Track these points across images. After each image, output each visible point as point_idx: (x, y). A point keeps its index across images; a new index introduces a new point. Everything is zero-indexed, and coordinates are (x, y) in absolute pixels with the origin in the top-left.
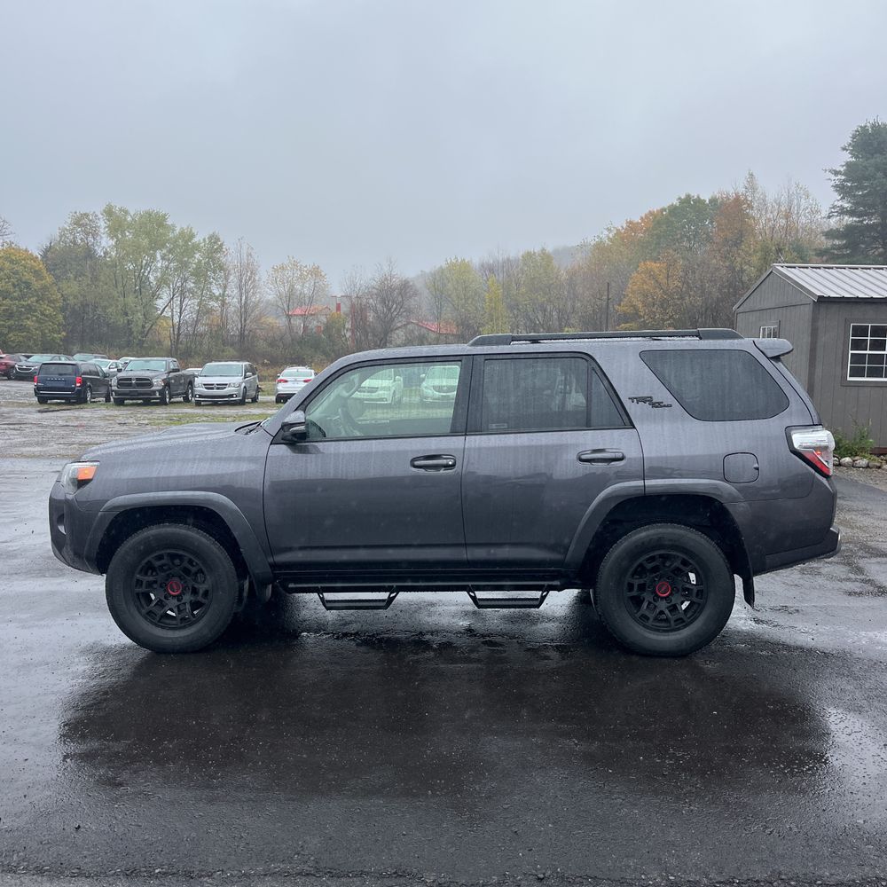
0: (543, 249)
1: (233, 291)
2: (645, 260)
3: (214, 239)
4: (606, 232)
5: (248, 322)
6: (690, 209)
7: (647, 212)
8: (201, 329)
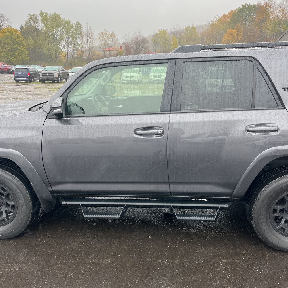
0: (193, 26)
1: (85, 42)
2: (229, 29)
3: (78, 24)
4: (215, 19)
5: (90, 53)
6: (246, 9)
7: (230, 11)
8: (75, 56)
